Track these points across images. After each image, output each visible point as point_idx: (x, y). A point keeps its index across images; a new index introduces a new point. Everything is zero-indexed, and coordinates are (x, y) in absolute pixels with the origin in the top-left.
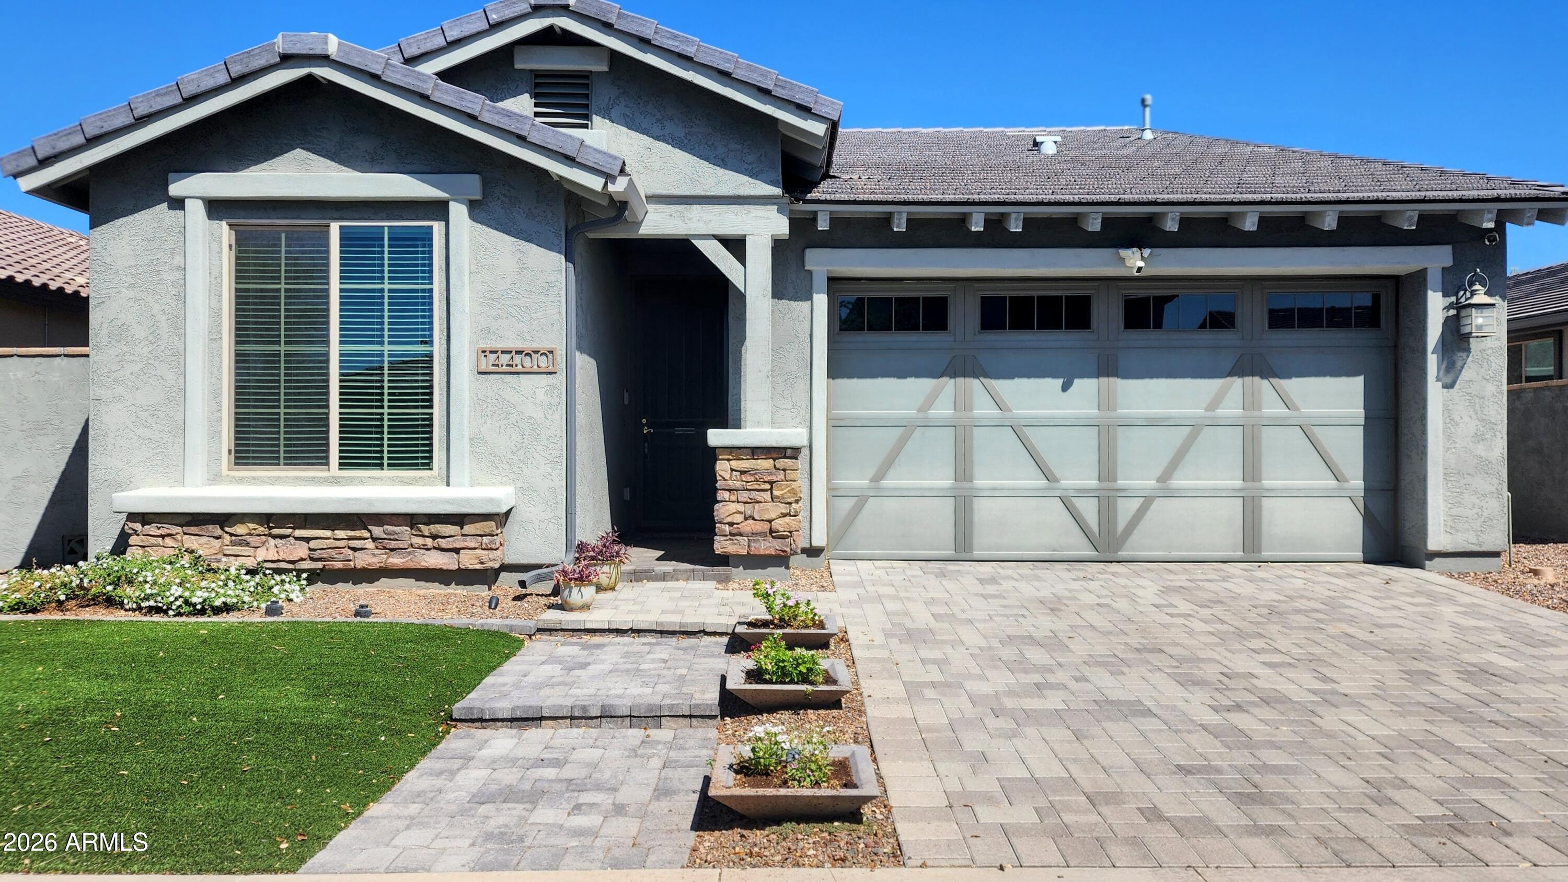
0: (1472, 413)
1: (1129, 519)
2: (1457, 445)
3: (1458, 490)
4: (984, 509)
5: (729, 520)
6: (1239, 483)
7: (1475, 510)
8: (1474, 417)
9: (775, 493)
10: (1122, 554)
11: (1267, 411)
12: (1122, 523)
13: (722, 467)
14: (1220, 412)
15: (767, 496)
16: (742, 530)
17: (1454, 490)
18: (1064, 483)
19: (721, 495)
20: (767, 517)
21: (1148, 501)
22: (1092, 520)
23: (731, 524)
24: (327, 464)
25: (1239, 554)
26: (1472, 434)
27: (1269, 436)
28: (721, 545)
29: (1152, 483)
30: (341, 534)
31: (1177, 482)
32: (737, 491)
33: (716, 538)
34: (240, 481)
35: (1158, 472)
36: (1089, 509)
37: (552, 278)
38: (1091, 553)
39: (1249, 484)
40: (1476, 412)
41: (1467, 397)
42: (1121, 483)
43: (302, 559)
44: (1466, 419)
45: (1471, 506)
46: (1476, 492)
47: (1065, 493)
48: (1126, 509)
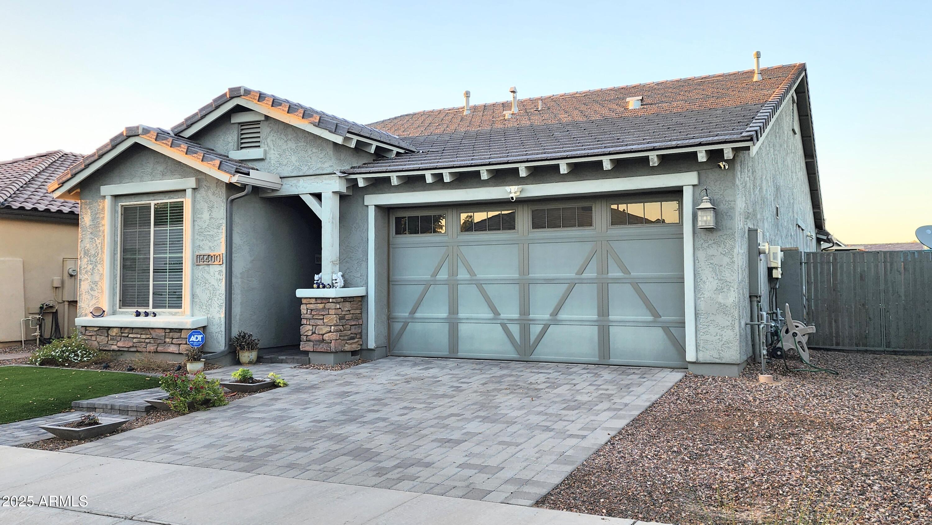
0: (714, 275)
1: (536, 337)
2: (705, 296)
3: (707, 324)
4: (464, 329)
5: (306, 334)
6: (595, 317)
7: (718, 337)
8: (716, 278)
9: (325, 321)
10: (533, 357)
11: (610, 275)
12: (533, 338)
13: (303, 308)
14: (585, 275)
15: (321, 321)
16: (311, 339)
17: (704, 324)
18: (502, 316)
19: (304, 321)
20: (321, 333)
21: (546, 328)
22: (517, 336)
23: (307, 336)
24: (149, 306)
25: (596, 359)
26: (715, 288)
27: (614, 289)
28: (304, 347)
29: (547, 316)
30: (144, 336)
31: (562, 316)
32: (310, 319)
33: (301, 343)
34: (122, 313)
35: (551, 310)
36: (515, 329)
37: (221, 222)
38: (514, 356)
39: (602, 318)
40: (716, 274)
41: (711, 266)
42: (532, 316)
43: (130, 347)
44: (712, 280)
45: (715, 334)
46: (718, 325)
47: (502, 321)
48: (536, 330)
